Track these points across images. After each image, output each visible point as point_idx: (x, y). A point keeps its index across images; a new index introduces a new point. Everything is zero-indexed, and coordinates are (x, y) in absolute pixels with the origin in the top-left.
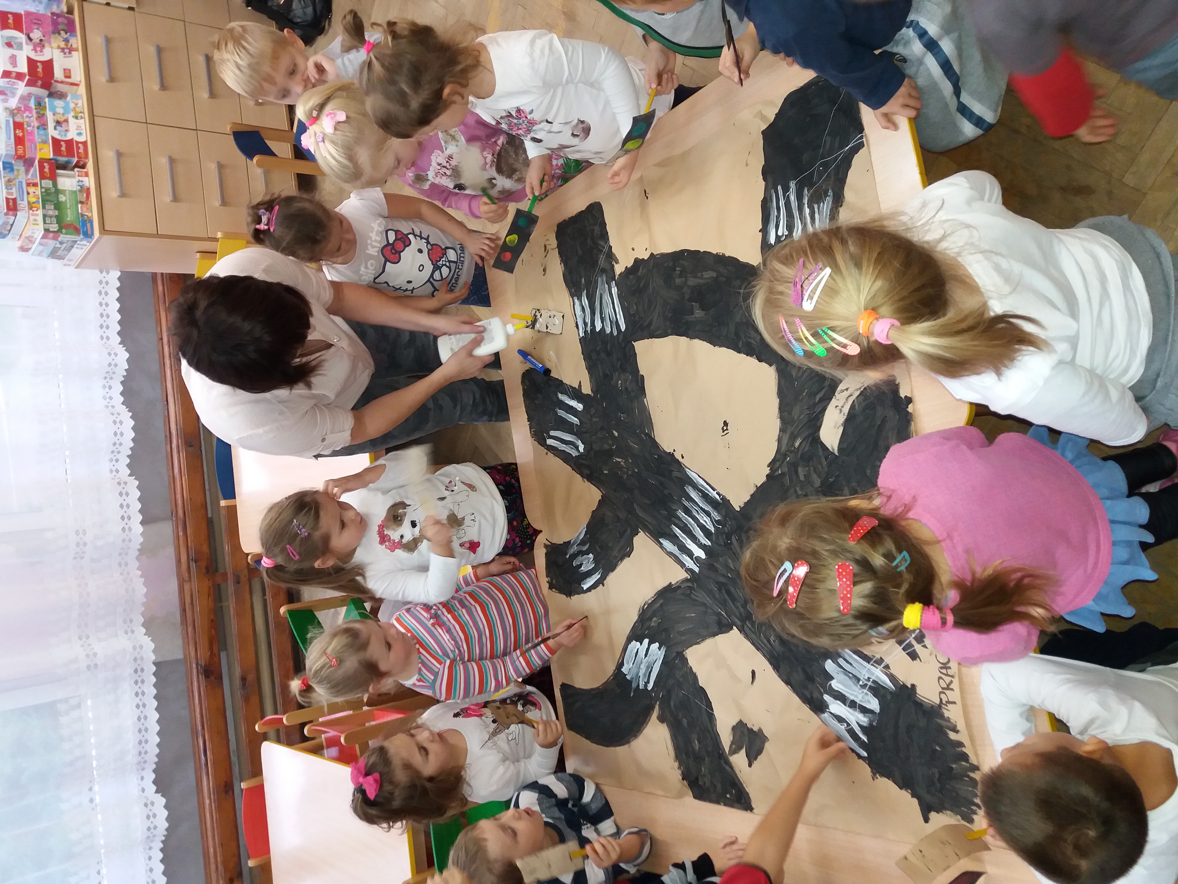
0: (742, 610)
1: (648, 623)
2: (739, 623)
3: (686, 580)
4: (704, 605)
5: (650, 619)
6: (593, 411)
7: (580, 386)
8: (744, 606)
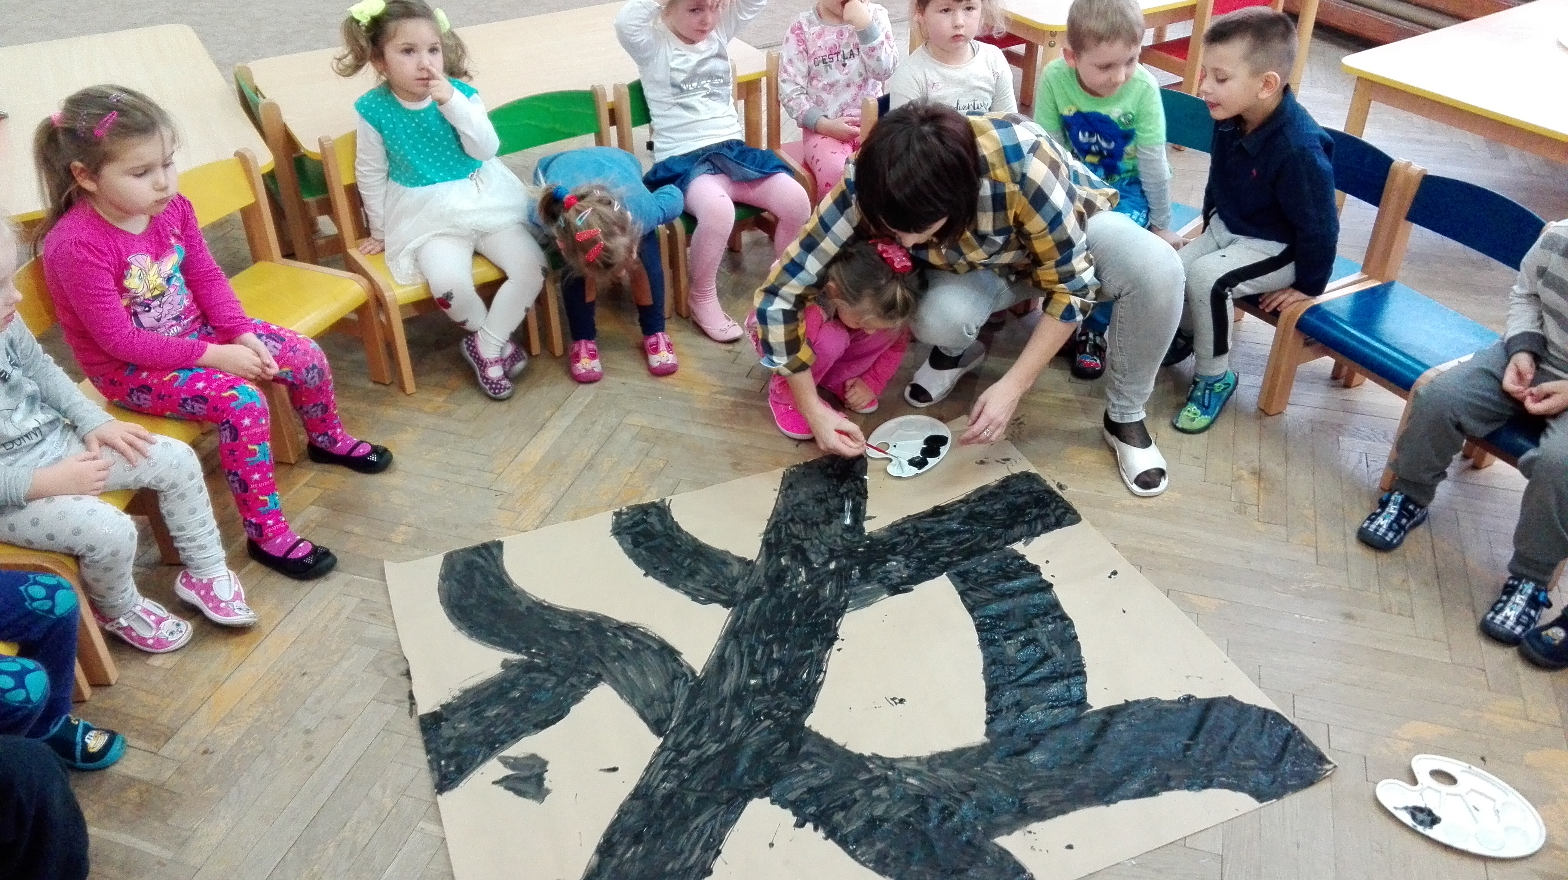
0: (686, 744)
1: (620, 633)
2: (670, 743)
3: (693, 673)
4: (673, 700)
5: (627, 636)
6: (848, 536)
7: (870, 518)
8: (692, 746)
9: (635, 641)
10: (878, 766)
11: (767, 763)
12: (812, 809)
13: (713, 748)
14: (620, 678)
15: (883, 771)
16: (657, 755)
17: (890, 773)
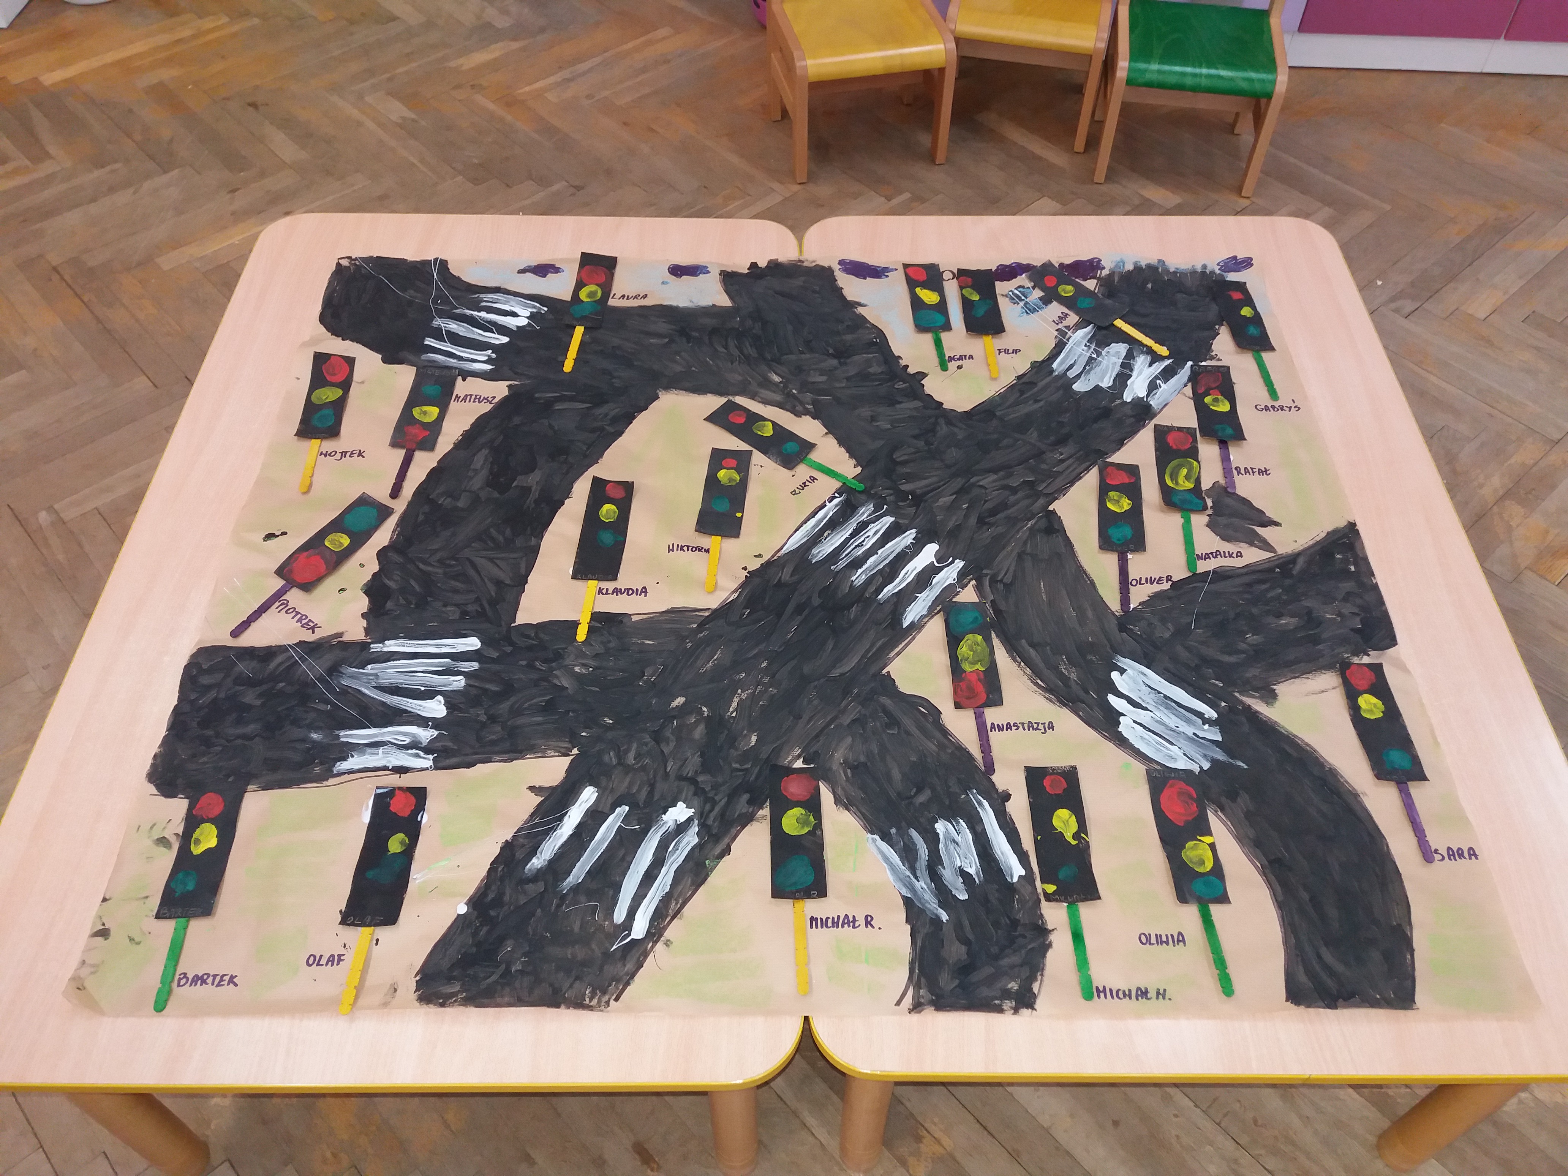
1: (1075, 688)
4: (1020, 557)
7: (540, 789)
8: (1014, 490)
9: (1055, 669)
10: (802, 404)
11: (928, 443)
12: (900, 385)
13: (988, 480)
14: (1090, 613)
15: (800, 396)
16: (1062, 491)
17: (794, 391)
